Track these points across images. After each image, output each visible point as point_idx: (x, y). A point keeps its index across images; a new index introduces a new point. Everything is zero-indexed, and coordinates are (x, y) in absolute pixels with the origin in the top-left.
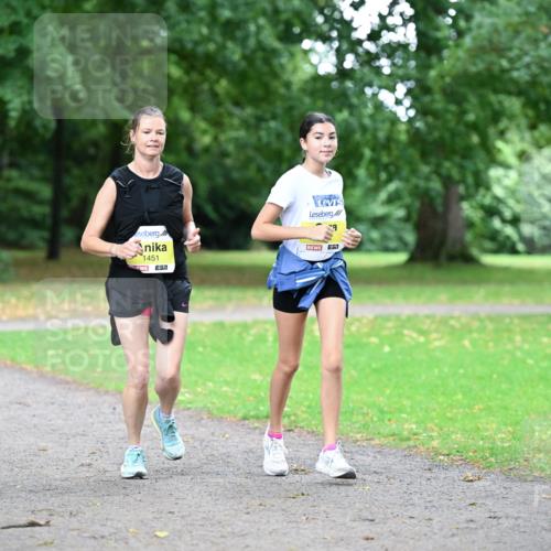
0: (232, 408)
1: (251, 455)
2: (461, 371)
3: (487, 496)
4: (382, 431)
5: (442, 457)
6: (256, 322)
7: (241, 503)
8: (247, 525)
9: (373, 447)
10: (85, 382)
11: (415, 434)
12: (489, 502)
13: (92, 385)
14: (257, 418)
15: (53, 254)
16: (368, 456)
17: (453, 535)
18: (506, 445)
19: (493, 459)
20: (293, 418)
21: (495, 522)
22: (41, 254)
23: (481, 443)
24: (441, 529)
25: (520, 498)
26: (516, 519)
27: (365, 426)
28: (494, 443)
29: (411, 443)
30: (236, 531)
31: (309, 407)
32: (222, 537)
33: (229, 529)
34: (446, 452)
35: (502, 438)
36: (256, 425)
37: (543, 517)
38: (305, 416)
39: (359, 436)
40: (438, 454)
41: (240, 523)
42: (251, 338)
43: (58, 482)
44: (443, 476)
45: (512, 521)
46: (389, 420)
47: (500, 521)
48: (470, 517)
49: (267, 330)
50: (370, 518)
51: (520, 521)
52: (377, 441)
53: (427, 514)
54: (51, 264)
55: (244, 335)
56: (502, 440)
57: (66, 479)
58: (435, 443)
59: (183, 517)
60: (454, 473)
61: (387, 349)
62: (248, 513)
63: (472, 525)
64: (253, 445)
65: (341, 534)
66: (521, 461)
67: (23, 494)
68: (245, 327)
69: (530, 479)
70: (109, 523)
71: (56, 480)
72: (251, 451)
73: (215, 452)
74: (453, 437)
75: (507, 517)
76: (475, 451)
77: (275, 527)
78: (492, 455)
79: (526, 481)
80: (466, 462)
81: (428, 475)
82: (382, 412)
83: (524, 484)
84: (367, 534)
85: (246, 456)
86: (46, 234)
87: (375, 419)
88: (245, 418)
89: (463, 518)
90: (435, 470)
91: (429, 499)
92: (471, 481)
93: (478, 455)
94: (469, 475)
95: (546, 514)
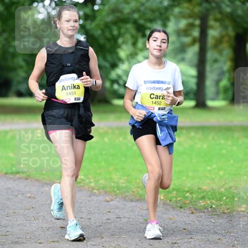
2: (104, 152)
3: (116, 208)
5: (95, 191)
6: (11, 130)
7: (4, 212)
8: (8, 221)
11: (83, 180)
12: (117, 211)
17: (100, 226)
18: (124, 185)
19: (118, 192)
20: (28, 173)
21: (119, 220)
23: (113, 184)
24: (95, 223)
25: (130, 209)
26: (129, 218)
28: (118, 184)
29: (81, 184)
30: (2, 225)
34: (97, 188)
35: (122, 182)
37: (141, 217)
40: (93, 189)
41: (4, 221)
44: (95, 199)
45: (127, 219)
47: (121, 219)
48: (108, 218)
50: (63, 218)
51: (130, 219)
53: (89, 217)
56: (122, 183)
58: (92, 185)
60: (101, 198)
62: (8, 216)
63: (109, 221)
64: (10, 186)
65: (50, 226)
66: (131, 192)
69: (134, 200)
72: (9, 188)
74: (101, 182)
75: (124, 217)
76: (110, 188)
78: (118, 190)
79: (132, 201)
80: (106, 193)
81: (89, 199)
83: (132, 203)
84: (62, 225)
89: (105, 218)
90: (92, 196)
91: (89, 209)
92: (108, 201)
93: (112, 190)
94: (108, 199)
95: (142, 216)
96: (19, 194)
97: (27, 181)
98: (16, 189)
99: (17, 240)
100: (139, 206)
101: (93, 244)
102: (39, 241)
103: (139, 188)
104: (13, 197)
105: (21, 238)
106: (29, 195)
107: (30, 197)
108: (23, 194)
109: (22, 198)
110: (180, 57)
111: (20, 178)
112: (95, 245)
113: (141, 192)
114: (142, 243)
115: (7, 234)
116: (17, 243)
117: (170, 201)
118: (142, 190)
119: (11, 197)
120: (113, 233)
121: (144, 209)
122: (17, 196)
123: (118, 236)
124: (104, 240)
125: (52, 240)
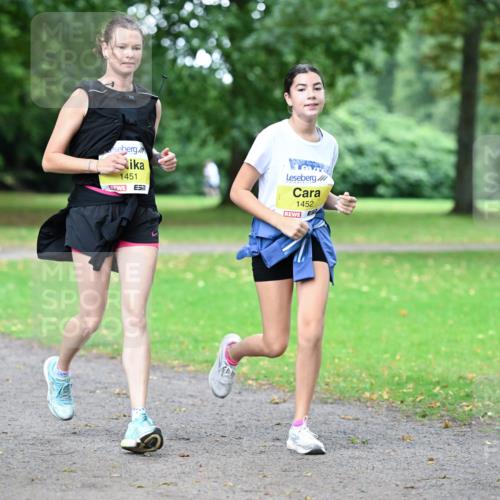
1: (77, 380)
4: (196, 358)
5: (250, 382)
7: (68, 424)
8: (74, 443)
9: (189, 372)
16: (184, 381)
17: (261, 452)
20: (116, 347)
23: (286, 368)
24: (250, 447)
25: (321, 419)
27: (182, 354)
30: (64, 449)
32: (52, 455)
33: (58, 448)
34: (254, 377)
37: (343, 435)
39: (176, 363)
40: (247, 378)
41: (68, 443)
44: (251, 399)
46: (204, 348)
48: (276, 435)
50: (186, 437)
52: (191, 368)
53: (238, 433)
58: (245, 369)
59: (15, 437)
60: (262, 396)
61: (201, 284)
62: (75, 433)
63: (278, 443)
65: (160, 452)
66: (323, 385)
69: (330, 401)
74: (261, 363)
76: (281, 376)
77: (100, 445)
79: (326, 403)
80: (272, 386)
81: (238, 398)
82: (196, 341)
83: (325, 407)
84: (183, 452)
87: (191, 347)
89: (270, 436)
90: (244, 393)
91: (239, 420)
92: (277, 403)
93: (284, 380)
94: (276, 397)
95: (345, 433)
96: (97, 388)
97: (114, 361)
98: (93, 377)
99: (93, 480)
100: (339, 412)
101: (245, 488)
102: (138, 483)
103: (339, 375)
104: (86, 394)
105: (102, 477)
106: (117, 391)
107: (119, 394)
108: (106, 388)
109: (104, 395)
110: (422, 111)
111: (99, 357)
112: (251, 491)
113: (342, 384)
114: (344, 487)
115: (73, 468)
116: (93, 486)
117: (402, 402)
118: (344, 381)
119: (81, 394)
120: (287, 467)
121: (349, 419)
122: (94, 392)
123: (296, 474)
124: (268, 480)
125: (162, 481)
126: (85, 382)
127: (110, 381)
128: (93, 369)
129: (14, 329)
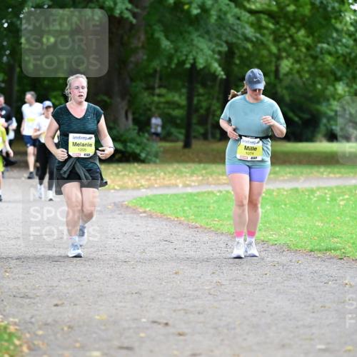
0: (303, 244)
1: (315, 274)
10: (209, 227)
13: (213, 229)
14: (320, 251)
15: (187, 145)
22: (180, 144)
31: (353, 243)
32: (297, 327)
33: (301, 323)
36: (319, 255)
38: (350, 249)
42: (315, 199)
43: (190, 292)
49: (326, 194)
54: (186, 150)
55: (312, 197)
57: (196, 290)
59: (272, 315)
67: (168, 300)
68: (312, 191)
70: (224, 318)
71: (189, 290)
73: (292, 273)
77: (332, 321)
85: (312, 275)
86: (183, 131)
88: (311, 251)
126: (321, 276)
127: (339, 275)
128: (327, 267)
129: (270, 238)
